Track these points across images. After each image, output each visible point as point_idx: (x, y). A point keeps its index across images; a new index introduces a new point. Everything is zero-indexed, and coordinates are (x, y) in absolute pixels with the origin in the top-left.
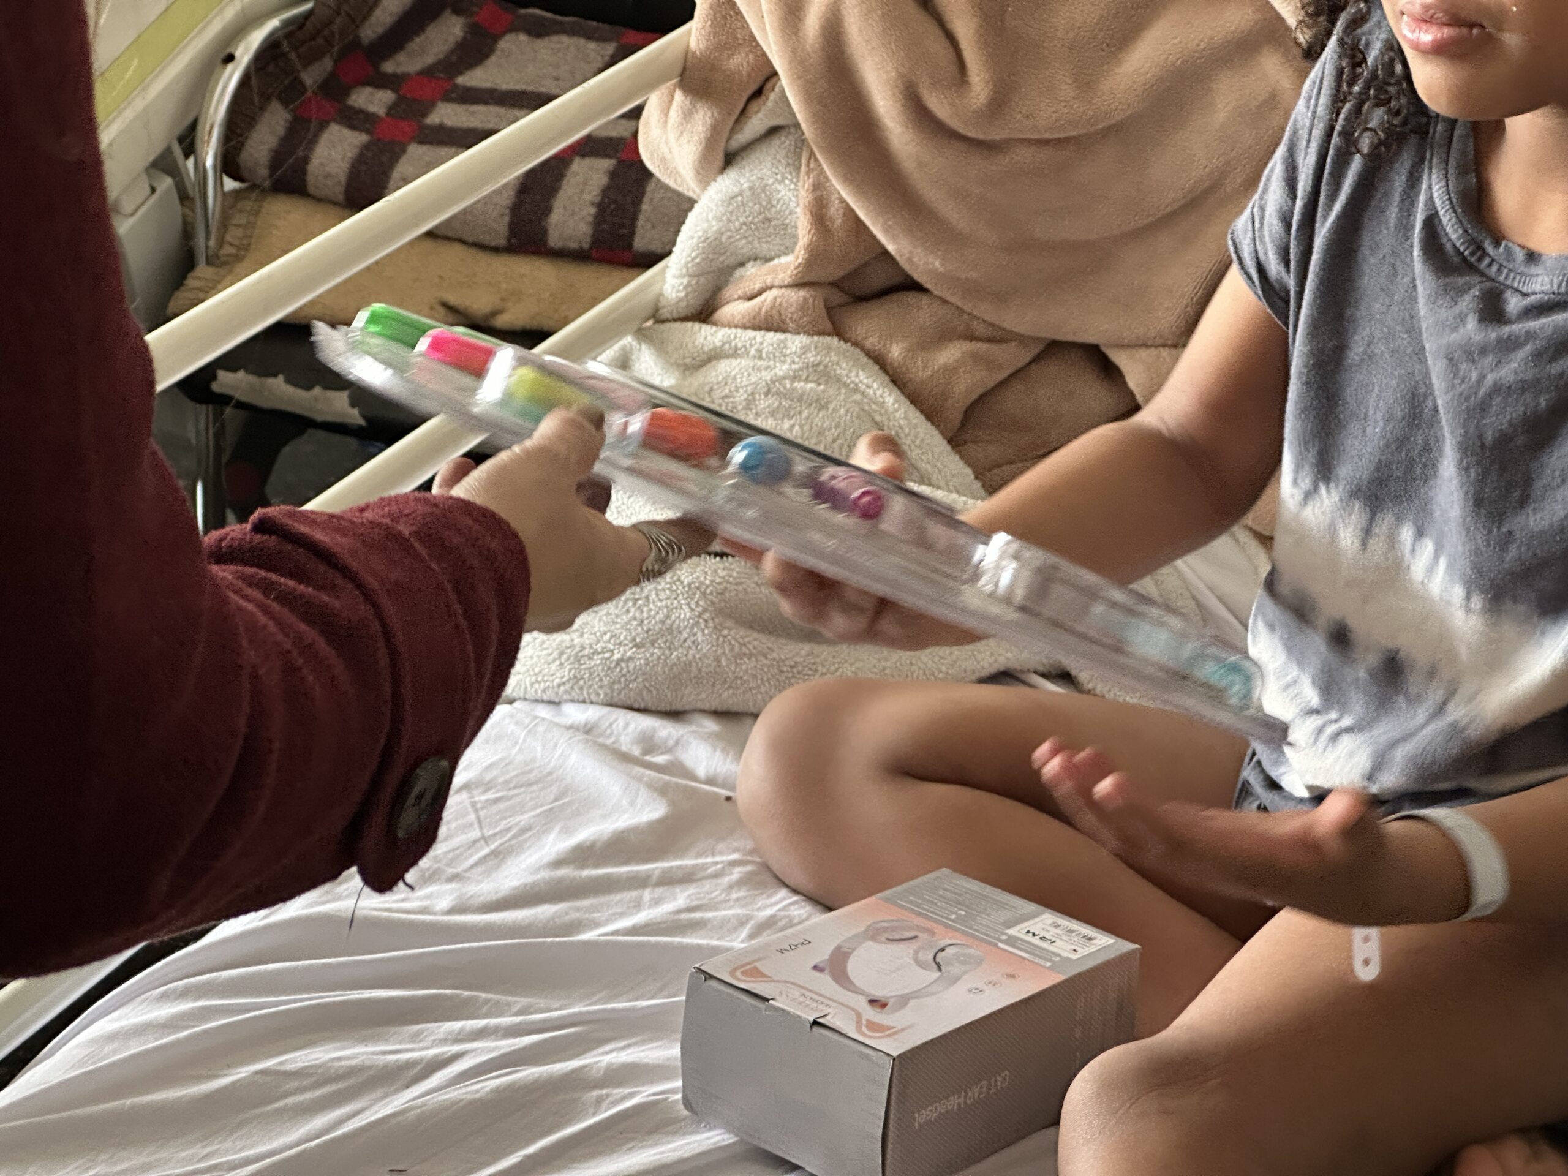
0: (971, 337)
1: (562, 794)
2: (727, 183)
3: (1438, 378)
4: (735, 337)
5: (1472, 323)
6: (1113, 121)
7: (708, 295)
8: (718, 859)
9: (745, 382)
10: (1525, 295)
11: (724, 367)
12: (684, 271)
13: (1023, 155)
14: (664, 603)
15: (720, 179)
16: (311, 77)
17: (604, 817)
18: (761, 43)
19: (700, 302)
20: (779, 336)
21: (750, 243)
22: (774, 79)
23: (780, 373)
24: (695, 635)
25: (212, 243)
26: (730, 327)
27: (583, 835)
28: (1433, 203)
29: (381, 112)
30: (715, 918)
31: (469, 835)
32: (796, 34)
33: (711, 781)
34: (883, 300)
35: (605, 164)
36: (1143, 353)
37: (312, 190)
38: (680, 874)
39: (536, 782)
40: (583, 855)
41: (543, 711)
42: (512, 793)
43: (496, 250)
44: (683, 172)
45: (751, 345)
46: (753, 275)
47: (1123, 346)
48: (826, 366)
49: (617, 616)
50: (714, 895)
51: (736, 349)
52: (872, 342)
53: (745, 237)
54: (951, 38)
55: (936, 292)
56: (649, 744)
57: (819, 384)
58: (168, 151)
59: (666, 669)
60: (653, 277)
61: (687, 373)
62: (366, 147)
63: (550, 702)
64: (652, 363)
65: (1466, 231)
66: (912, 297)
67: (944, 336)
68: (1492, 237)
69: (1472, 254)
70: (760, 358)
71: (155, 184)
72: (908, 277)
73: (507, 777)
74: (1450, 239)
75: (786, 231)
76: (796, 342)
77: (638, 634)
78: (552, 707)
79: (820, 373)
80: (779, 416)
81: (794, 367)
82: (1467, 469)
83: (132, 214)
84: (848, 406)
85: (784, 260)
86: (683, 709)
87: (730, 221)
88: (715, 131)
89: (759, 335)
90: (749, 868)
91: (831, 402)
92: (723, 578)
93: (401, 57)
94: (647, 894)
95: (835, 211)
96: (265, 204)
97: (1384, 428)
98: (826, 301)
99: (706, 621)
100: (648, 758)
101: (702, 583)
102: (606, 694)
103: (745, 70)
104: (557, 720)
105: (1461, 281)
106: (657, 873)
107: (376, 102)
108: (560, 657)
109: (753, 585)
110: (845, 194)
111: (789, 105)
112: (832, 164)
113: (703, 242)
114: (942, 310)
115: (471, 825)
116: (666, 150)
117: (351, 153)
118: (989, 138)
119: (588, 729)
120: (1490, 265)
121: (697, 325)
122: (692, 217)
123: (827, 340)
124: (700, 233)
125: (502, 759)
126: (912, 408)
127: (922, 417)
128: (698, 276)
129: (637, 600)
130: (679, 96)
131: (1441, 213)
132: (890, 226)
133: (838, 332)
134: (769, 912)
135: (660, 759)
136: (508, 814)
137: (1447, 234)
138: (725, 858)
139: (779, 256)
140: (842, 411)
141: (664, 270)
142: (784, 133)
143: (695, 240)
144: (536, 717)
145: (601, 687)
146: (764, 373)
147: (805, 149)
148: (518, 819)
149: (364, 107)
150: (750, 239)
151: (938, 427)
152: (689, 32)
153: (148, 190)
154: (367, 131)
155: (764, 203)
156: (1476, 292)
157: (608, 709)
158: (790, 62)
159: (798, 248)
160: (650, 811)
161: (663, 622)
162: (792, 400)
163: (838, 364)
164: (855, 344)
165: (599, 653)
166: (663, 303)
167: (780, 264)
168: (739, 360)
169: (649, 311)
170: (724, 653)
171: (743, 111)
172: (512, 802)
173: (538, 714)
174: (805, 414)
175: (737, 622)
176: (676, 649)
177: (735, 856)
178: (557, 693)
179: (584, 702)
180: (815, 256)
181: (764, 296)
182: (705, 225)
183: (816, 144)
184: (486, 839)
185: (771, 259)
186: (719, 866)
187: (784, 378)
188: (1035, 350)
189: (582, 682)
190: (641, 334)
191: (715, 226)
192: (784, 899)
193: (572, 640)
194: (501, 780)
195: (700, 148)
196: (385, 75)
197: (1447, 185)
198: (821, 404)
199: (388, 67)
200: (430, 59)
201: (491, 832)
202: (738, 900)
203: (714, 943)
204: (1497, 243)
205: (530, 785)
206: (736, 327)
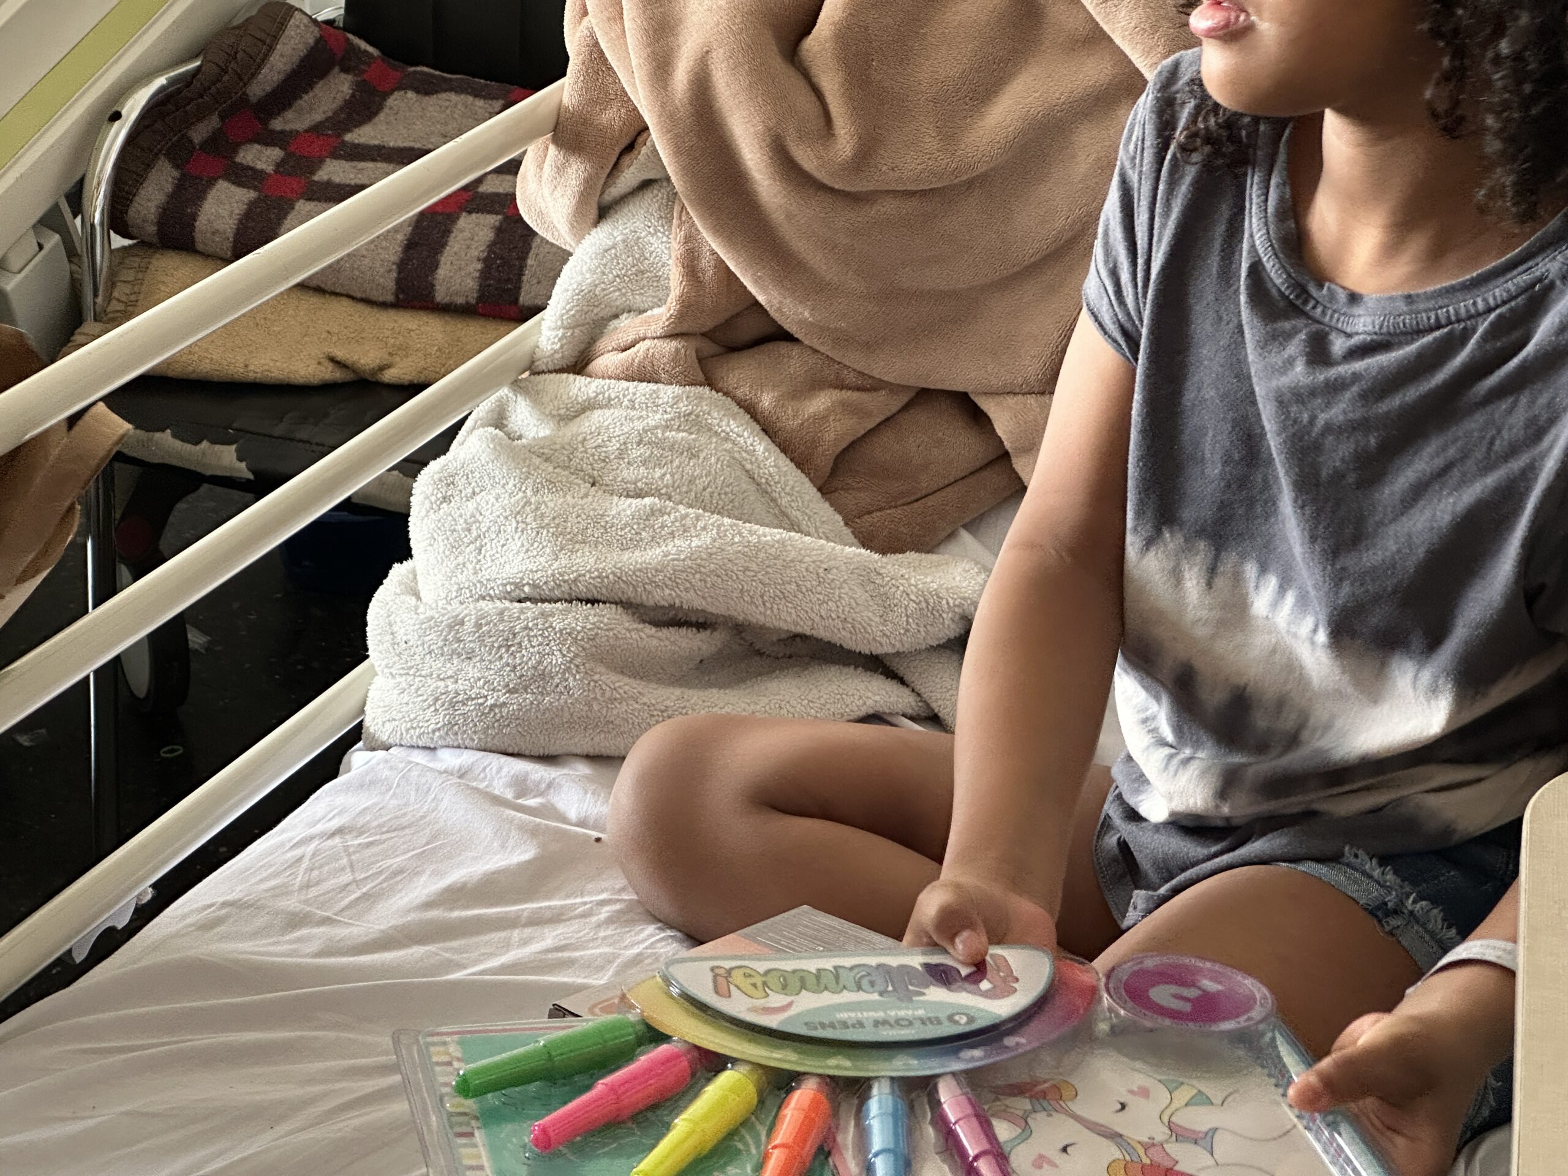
0: (841, 386)
1: (435, 837)
2: (602, 236)
3: (1269, 421)
4: (609, 388)
5: (1300, 367)
6: (974, 174)
7: (583, 346)
8: (587, 899)
9: (617, 433)
10: (1349, 336)
11: (597, 417)
12: (559, 323)
13: (889, 207)
14: (536, 649)
15: (594, 232)
16: (199, 133)
17: (475, 859)
18: (632, 98)
19: (576, 354)
20: (652, 386)
21: (624, 295)
22: (645, 135)
23: (652, 423)
24: (566, 680)
25: (99, 300)
26: (603, 378)
27: (456, 875)
28: (1256, 251)
29: (270, 169)
30: (582, 957)
31: (341, 879)
32: (665, 88)
33: (582, 823)
34: (756, 349)
35: (493, 220)
36: (1010, 400)
37: (200, 247)
38: (548, 914)
39: (409, 826)
40: (455, 895)
41: (419, 757)
42: (384, 837)
43: (384, 305)
44: (559, 226)
45: (624, 396)
46: (626, 327)
47: (991, 394)
48: (698, 416)
49: (491, 662)
50: (582, 934)
51: (610, 399)
52: (743, 392)
53: (619, 290)
54: (817, 92)
55: (807, 342)
56: (522, 787)
57: (691, 433)
58: (55, 208)
59: (539, 715)
60: (531, 328)
61: (562, 424)
62: (252, 205)
63: (425, 748)
64: (528, 414)
65: (1289, 275)
66: (783, 347)
67: (815, 384)
68: (1315, 280)
69: (1297, 297)
70: (633, 408)
71: (42, 242)
72: (780, 327)
73: (381, 821)
74: (1275, 285)
75: (658, 281)
76: (668, 392)
77: (511, 680)
78: (427, 752)
79: (692, 422)
80: (651, 465)
81: (666, 416)
82: (1302, 507)
83: (20, 272)
84: (719, 454)
85: (656, 311)
86: (555, 753)
87: (604, 273)
88: (588, 185)
89: (632, 385)
90: (617, 907)
91: (702, 451)
92: (594, 624)
93: (290, 114)
94: (516, 934)
95: (706, 263)
96: (154, 261)
97: (1223, 470)
98: (697, 352)
99: (577, 666)
100: (520, 801)
101: (573, 629)
102: (480, 739)
103: (617, 124)
104: (431, 765)
105: (1287, 325)
106: (526, 914)
107: (264, 159)
108: (435, 704)
109: (624, 631)
110: (714, 246)
111: (660, 159)
112: (702, 217)
113: (578, 294)
114: (812, 360)
115: (343, 869)
116: (543, 205)
117: (239, 209)
118: (853, 190)
119: (462, 774)
120: (1314, 307)
121: (571, 377)
122: (566, 269)
123: (700, 389)
124: (575, 286)
125: (375, 804)
126: (782, 455)
127: (792, 465)
128: (573, 328)
129: (510, 646)
130: (552, 150)
131: (1265, 259)
132: (760, 278)
133: (710, 382)
134: (636, 950)
135: (532, 802)
136: (380, 858)
137: (1271, 279)
138: (594, 898)
139: (652, 308)
140: (713, 460)
141: (539, 323)
142: (656, 186)
143: (570, 293)
144: (410, 762)
145: (475, 732)
146: (636, 423)
147: (677, 201)
148: (390, 862)
149: (251, 164)
150: (624, 291)
151: (808, 475)
152: (562, 87)
153: (37, 248)
154: (255, 188)
155: (637, 256)
156: (1303, 336)
157: (482, 753)
158: (660, 116)
159: (669, 300)
160: (522, 853)
161: (535, 668)
162: (664, 449)
163: (709, 414)
164: (726, 394)
165: (473, 699)
166: (539, 354)
167: (653, 316)
168: (612, 411)
169: (525, 363)
170: (595, 698)
171: (616, 165)
172: (385, 846)
173: (412, 759)
174: (676, 463)
175: (608, 667)
176: (548, 694)
177: (604, 896)
178: (432, 739)
179: (459, 747)
180: (687, 308)
181: (637, 346)
182: (580, 278)
183: (687, 197)
184: (357, 883)
185: (645, 311)
186: (588, 906)
187: (656, 428)
188: (904, 399)
189: (456, 728)
190: (517, 385)
191: (589, 278)
192: (652, 935)
193: (447, 687)
194: (375, 823)
195: (574, 202)
196: (273, 132)
197: (1268, 233)
198: (692, 453)
199: (277, 124)
200: (318, 117)
201: (363, 876)
202: (605, 938)
203: (580, 981)
204: (1321, 286)
205: (403, 828)
206: (610, 378)
